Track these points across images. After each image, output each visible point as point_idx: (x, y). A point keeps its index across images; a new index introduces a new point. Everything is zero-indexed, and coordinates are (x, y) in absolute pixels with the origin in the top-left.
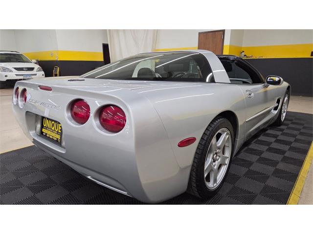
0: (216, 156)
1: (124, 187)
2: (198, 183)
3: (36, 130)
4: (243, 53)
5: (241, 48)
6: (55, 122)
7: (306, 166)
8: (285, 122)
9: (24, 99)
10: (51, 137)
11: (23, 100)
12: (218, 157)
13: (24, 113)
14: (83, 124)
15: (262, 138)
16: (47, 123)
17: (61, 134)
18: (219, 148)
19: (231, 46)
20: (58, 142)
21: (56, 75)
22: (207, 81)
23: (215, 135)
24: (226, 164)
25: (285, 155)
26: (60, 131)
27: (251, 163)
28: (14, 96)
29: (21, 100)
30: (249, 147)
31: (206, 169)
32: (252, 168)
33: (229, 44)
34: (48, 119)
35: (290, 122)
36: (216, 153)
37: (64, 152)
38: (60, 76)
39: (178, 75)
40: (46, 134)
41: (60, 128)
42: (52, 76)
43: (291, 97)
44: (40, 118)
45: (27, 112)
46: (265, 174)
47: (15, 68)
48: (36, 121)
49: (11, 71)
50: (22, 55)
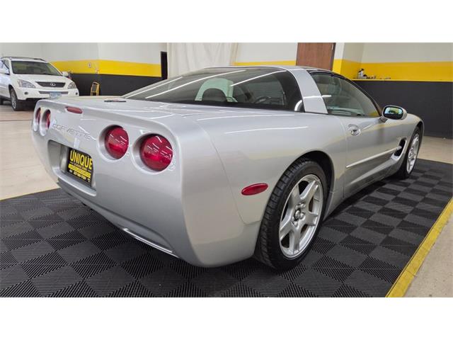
0: (300, 213)
1: (168, 243)
2: (270, 248)
3: (60, 166)
4: (362, 72)
5: (360, 64)
6: (86, 155)
7: (433, 235)
8: (413, 174)
9: (47, 124)
10: (79, 175)
11: (45, 126)
12: (302, 214)
13: (47, 142)
14: (118, 158)
15: (375, 194)
16: (75, 157)
17: (92, 172)
18: (303, 202)
19: (344, 61)
20: (87, 182)
21: (95, 94)
22: (296, 109)
23: (297, 184)
24: (314, 225)
25: (405, 219)
26: (91, 168)
27: (353, 228)
28: (34, 119)
29: (42, 126)
30: (355, 206)
31: (283, 229)
32: (353, 234)
33: (341, 58)
34: (76, 151)
35: (422, 174)
36: (299, 209)
37: (94, 195)
38: (100, 94)
39: (261, 101)
40: (73, 171)
41: (91, 164)
42: (89, 95)
43: (424, 138)
44: (67, 149)
45: (50, 141)
46: (371, 243)
47: (39, 83)
48: (61, 154)
49: (33, 87)
50: (48, 64)
